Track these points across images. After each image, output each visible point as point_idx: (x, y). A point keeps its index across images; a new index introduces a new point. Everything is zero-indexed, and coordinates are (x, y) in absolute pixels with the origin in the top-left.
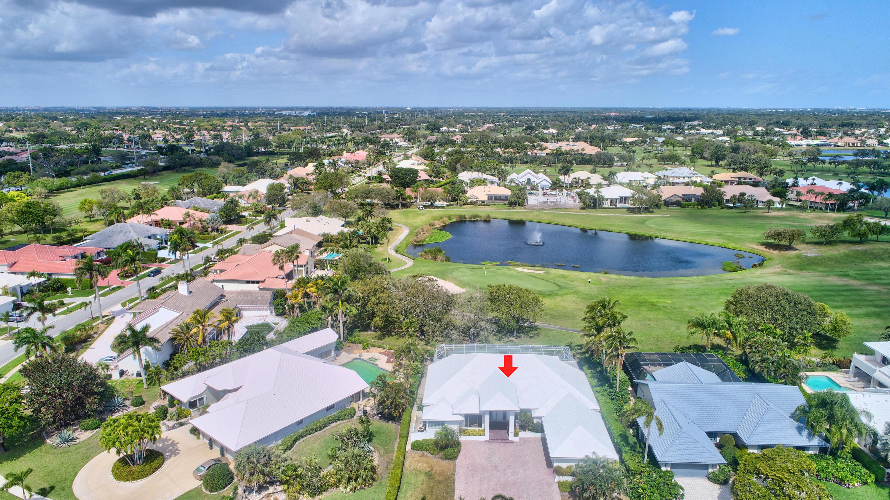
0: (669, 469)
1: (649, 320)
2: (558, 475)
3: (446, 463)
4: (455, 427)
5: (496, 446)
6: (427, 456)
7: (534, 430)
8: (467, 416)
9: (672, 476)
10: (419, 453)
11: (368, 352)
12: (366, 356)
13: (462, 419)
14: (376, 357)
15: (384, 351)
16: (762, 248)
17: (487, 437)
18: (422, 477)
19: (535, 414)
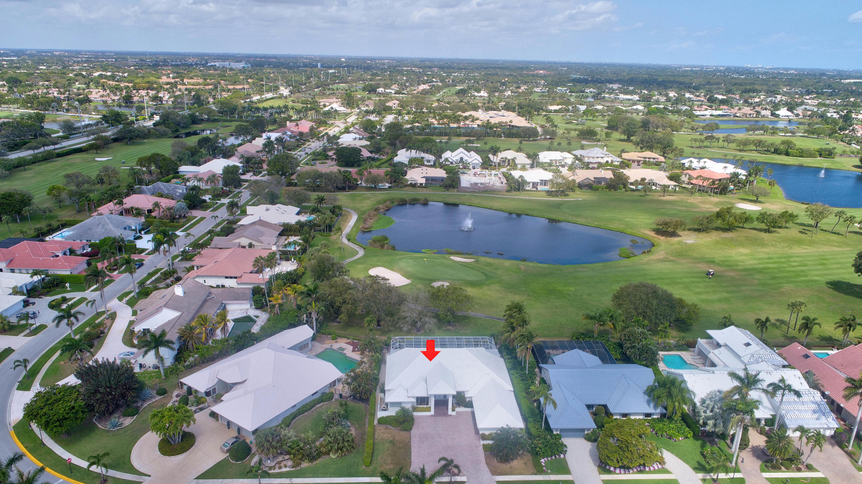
0: (558, 433)
1: (556, 308)
2: (483, 440)
3: (403, 433)
4: (408, 406)
5: (439, 419)
6: (390, 429)
7: (466, 406)
8: (417, 398)
9: (560, 438)
10: (384, 426)
11: (336, 342)
12: (336, 346)
13: (414, 400)
14: (344, 347)
15: (349, 341)
16: (652, 234)
17: (432, 412)
18: (387, 445)
19: (467, 395)
